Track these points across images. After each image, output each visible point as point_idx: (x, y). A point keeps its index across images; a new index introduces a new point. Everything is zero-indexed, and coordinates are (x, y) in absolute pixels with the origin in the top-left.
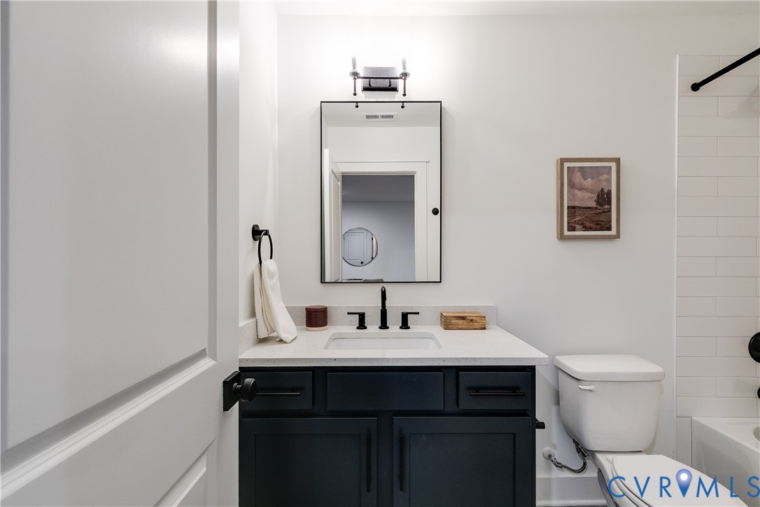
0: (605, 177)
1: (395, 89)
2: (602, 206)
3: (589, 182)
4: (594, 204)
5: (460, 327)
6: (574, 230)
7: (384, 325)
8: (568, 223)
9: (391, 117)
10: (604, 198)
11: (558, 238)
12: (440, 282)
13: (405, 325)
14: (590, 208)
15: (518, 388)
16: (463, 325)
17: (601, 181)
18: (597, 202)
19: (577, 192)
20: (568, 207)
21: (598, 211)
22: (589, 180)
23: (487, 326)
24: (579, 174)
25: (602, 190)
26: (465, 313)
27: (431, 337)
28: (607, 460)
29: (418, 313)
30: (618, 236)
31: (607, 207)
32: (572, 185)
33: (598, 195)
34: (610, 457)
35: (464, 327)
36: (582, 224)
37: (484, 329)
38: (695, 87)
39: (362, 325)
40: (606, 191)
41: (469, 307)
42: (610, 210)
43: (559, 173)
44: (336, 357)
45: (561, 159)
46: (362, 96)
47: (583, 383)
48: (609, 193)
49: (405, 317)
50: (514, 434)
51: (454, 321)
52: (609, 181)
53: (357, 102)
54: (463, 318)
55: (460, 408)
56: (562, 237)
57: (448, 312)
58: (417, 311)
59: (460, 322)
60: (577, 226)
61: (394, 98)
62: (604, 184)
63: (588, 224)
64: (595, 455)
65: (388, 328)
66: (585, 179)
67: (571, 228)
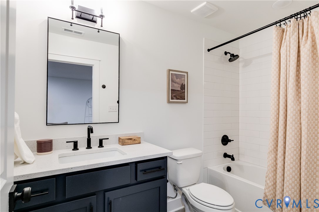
0: (183, 79)
1: (95, 22)
2: (182, 90)
3: (178, 80)
4: (179, 89)
5: (129, 143)
6: (173, 99)
7: (89, 146)
8: (171, 96)
9: (81, 33)
10: (183, 87)
11: (167, 103)
12: (118, 122)
13: (101, 145)
14: (179, 91)
15: (161, 167)
16: (131, 142)
17: (182, 80)
18: (181, 88)
19: (174, 84)
20: (171, 90)
21: (181, 92)
22: (178, 79)
23: (141, 142)
24: (175, 76)
25: (182, 84)
26: (131, 136)
27: (116, 150)
28: (187, 189)
29: (108, 139)
30: (187, 102)
31: (184, 90)
32: (172, 81)
33: (181, 86)
34: (187, 188)
35: (131, 143)
36: (176, 97)
37: (140, 143)
38: (209, 50)
39: (76, 147)
40: (183, 84)
41: (132, 134)
42: (185, 92)
43: (168, 75)
44: (72, 167)
45: (169, 70)
46: (76, 21)
47: (179, 161)
48: (185, 85)
49: (101, 141)
50: (160, 187)
51: (127, 141)
52: (185, 80)
53: (71, 23)
54: (131, 139)
55: (138, 181)
56: (169, 102)
57: (122, 137)
58: (107, 138)
59: (129, 141)
60: (174, 98)
61: (95, 26)
62: (183, 81)
63: (178, 97)
64: (182, 189)
65: (91, 148)
66: (177, 79)
67: (172, 99)
